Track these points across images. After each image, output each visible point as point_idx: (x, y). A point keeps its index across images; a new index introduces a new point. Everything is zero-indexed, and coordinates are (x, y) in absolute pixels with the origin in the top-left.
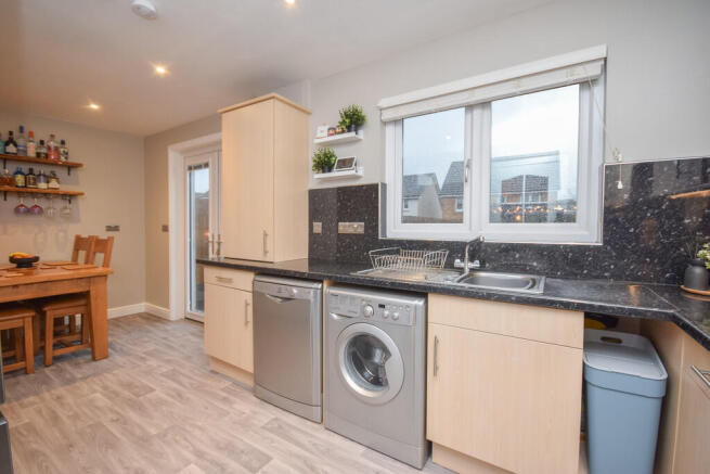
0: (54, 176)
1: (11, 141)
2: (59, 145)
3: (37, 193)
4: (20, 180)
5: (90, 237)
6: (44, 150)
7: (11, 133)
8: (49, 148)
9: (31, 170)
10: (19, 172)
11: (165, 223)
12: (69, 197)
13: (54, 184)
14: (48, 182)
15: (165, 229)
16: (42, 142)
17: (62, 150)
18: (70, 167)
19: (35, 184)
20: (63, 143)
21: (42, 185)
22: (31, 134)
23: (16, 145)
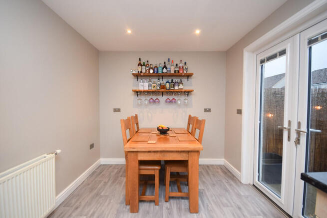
0: (181, 82)
1: (165, 67)
2: (184, 65)
3: (174, 92)
4: (168, 86)
5: (194, 117)
6: (177, 69)
7: (165, 63)
8: (180, 68)
9: (172, 80)
10: (168, 82)
11: (239, 108)
12: (188, 93)
13: (181, 86)
14: (179, 86)
15: (239, 112)
16: (177, 65)
17: (185, 67)
18: (188, 76)
19: (173, 87)
20: (185, 63)
21: (176, 88)
22: (172, 62)
23: (166, 69)
